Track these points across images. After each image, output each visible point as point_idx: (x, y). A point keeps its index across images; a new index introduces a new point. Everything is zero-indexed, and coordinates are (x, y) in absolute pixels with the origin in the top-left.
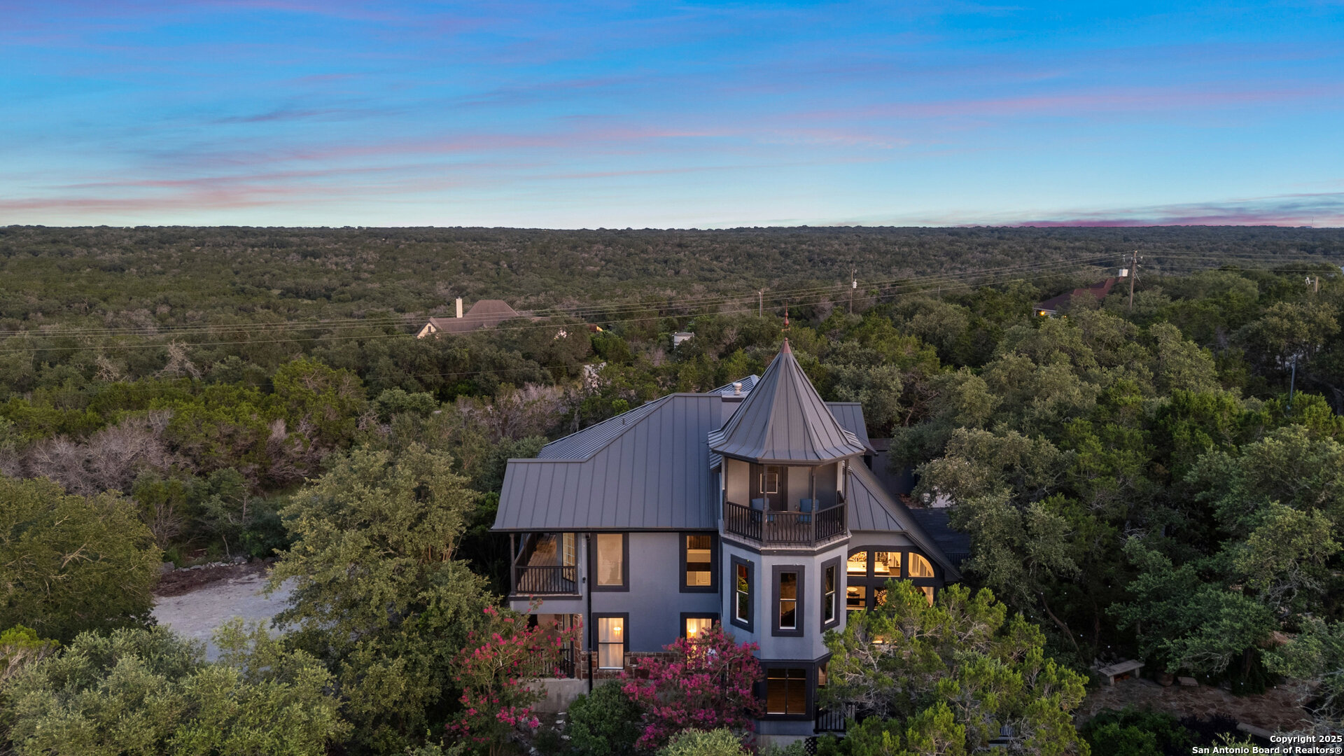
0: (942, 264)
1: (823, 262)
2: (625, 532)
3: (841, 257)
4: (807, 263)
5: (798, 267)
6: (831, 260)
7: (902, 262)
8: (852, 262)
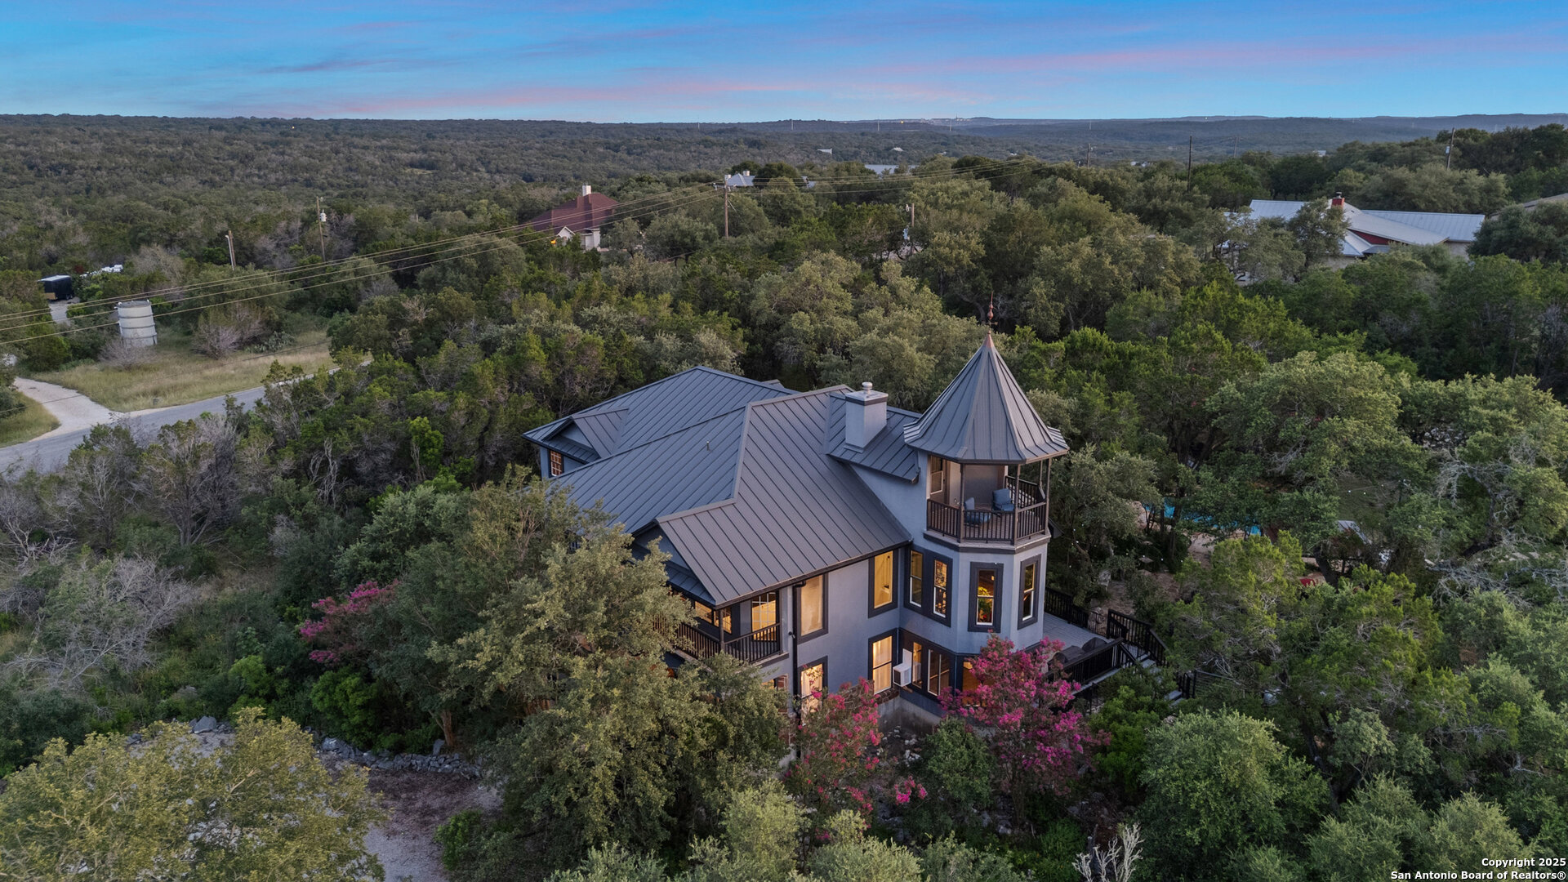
0: (232, 170)
1: (52, 168)
2: (824, 573)
3: (80, 162)
4: (27, 171)
5: (14, 177)
6: (66, 166)
7: (175, 166)
8: (99, 168)
